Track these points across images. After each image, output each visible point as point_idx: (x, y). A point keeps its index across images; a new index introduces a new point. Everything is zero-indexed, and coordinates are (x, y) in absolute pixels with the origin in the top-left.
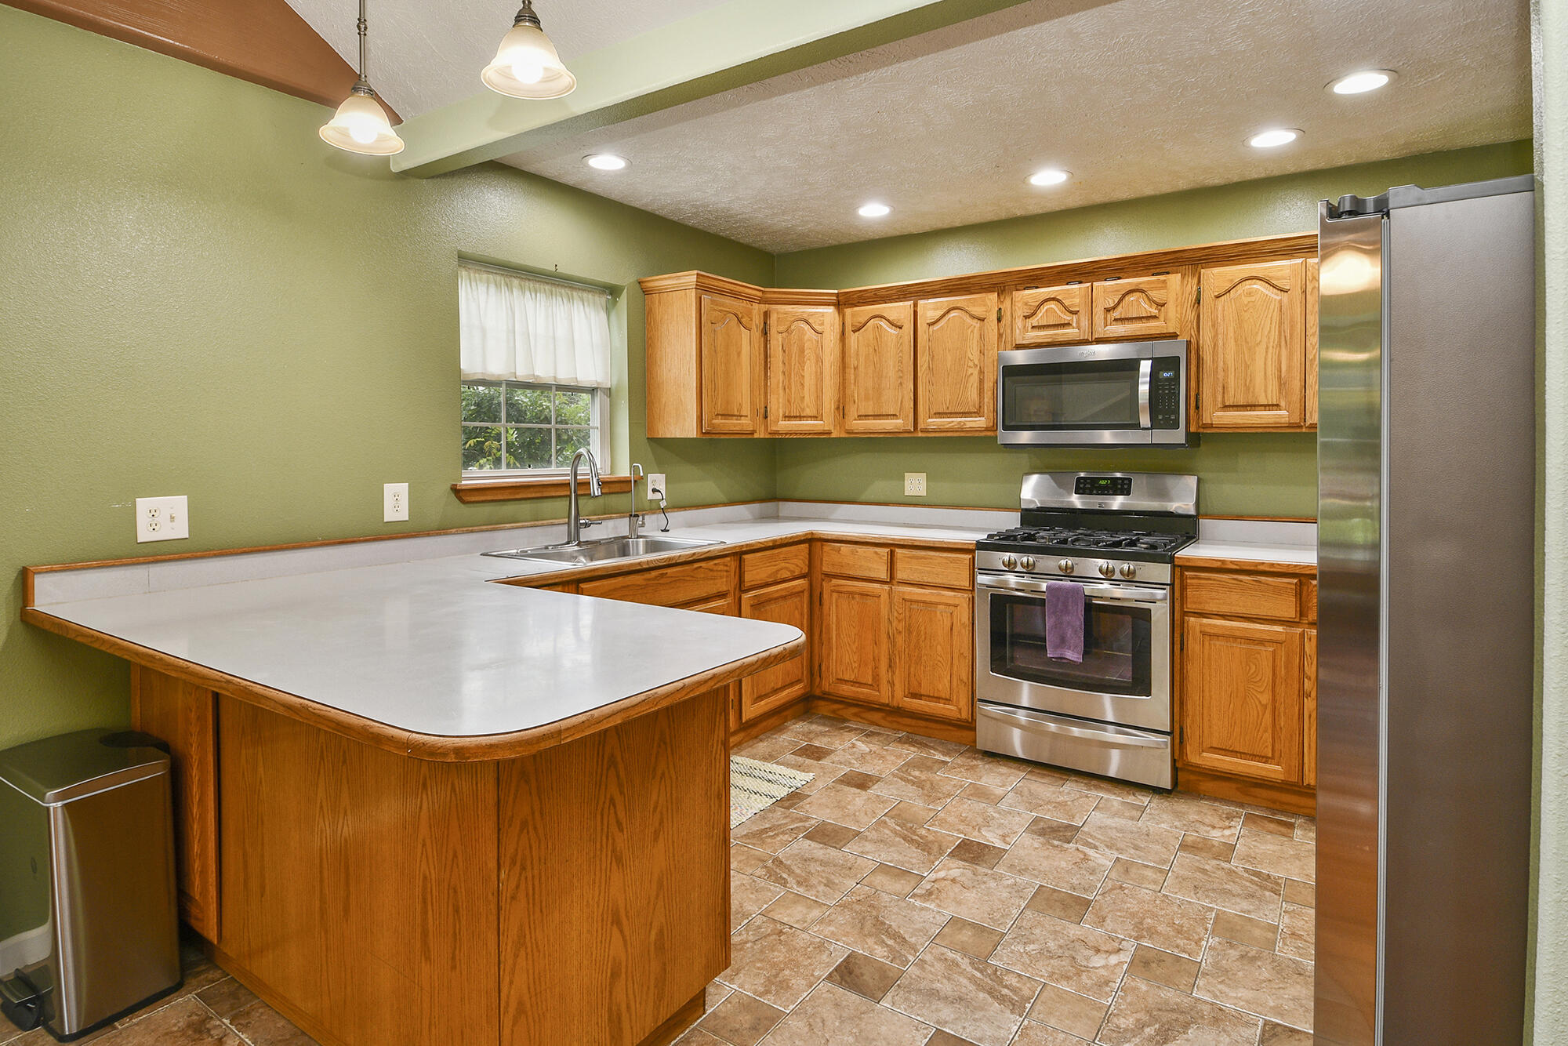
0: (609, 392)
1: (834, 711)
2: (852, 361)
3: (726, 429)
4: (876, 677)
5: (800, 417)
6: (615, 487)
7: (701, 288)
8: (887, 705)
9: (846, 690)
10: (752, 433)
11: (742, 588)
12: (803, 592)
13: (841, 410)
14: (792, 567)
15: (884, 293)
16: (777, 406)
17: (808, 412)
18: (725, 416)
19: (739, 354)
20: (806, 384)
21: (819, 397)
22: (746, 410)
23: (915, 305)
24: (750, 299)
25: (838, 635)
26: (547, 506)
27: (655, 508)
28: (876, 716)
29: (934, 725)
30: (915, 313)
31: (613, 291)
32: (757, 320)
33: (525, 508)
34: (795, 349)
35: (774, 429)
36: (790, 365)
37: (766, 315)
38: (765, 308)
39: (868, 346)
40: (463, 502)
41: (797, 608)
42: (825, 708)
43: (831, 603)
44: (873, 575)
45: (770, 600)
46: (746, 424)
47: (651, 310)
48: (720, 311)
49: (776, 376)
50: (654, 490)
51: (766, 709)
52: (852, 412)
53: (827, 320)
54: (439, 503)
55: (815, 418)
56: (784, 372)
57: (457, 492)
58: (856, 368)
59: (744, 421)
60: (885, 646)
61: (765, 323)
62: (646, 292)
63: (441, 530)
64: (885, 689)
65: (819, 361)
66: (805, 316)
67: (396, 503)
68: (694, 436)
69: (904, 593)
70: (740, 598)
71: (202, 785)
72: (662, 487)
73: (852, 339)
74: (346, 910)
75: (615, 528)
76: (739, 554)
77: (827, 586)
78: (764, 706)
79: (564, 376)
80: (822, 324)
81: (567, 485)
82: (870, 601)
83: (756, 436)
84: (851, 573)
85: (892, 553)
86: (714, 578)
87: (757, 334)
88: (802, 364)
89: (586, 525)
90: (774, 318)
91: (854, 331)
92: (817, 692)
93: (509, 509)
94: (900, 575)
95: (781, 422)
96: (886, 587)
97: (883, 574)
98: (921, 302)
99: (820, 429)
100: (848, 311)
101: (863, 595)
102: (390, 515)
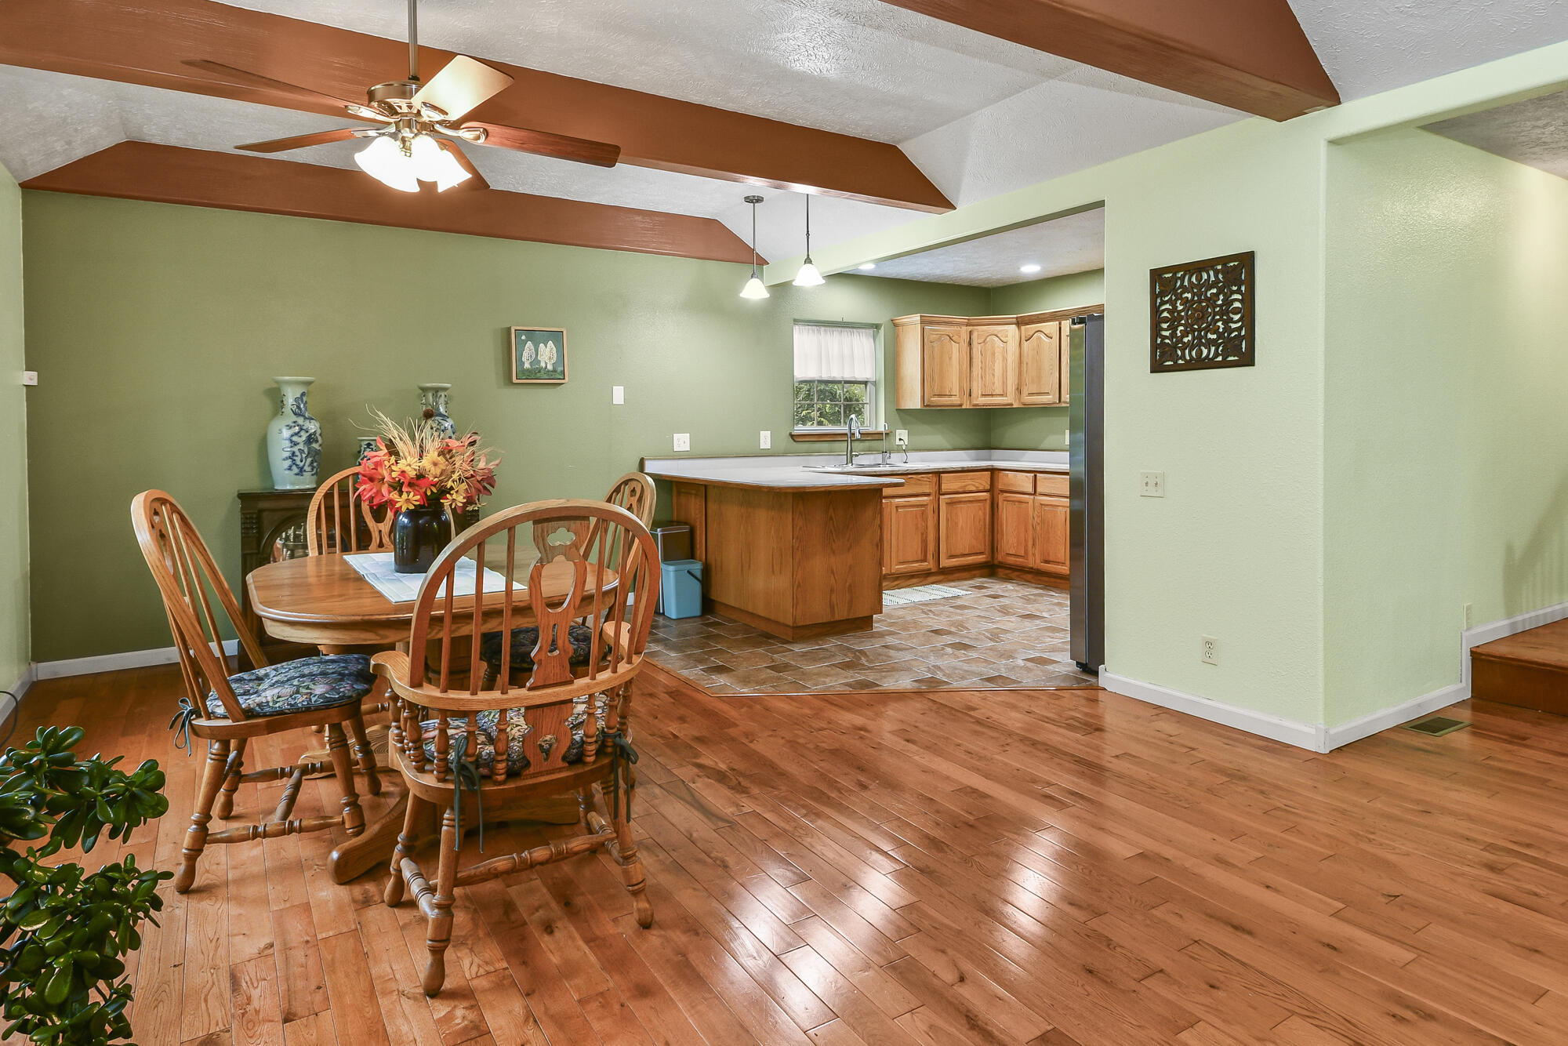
0: (875, 383)
1: (1006, 575)
2: (1025, 360)
3: (939, 404)
4: (1026, 552)
5: (992, 395)
6: (877, 436)
7: (924, 322)
8: (1032, 568)
9: (1011, 560)
10: (961, 405)
11: (940, 493)
12: (986, 500)
13: (1019, 390)
14: (977, 485)
15: (1042, 316)
16: (977, 389)
17: (998, 392)
18: (940, 395)
19: (950, 358)
20: (996, 375)
21: (1004, 383)
22: (956, 390)
23: (1060, 324)
24: (959, 324)
25: (1006, 526)
26: (837, 445)
27: (899, 449)
28: (1029, 577)
29: (1058, 581)
30: (1060, 328)
31: (877, 327)
32: (965, 336)
33: (825, 446)
34: (989, 353)
35: (975, 402)
36: (985, 363)
37: (971, 333)
38: (970, 328)
39: (1034, 349)
40: (795, 441)
41: (980, 509)
42: (1001, 572)
43: (1003, 509)
44: (1025, 490)
45: (960, 502)
46: (955, 400)
47: (898, 336)
48: (937, 334)
49: (977, 370)
50: (900, 439)
51: (957, 564)
52: (1025, 392)
53: (1010, 334)
54: (785, 442)
55: (1002, 395)
56: (982, 368)
57: (792, 436)
58: (1027, 364)
59: (953, 398)
60: (1030, 532)
61: (970, 338)
62: (895, 325)
63: (784, 454)
64: (1031, 558)
65: (1005, 359)
66: (995, 333)
67: (765, 440)
68: (919, 407)
69: (1041, 500)
70: (939, 498)
71: (701, 534)
72: (905, 438)
73: (1025, 344)
74: (749, 566)
75: (875, 459)
76: (938, 473)
77: (1001, 497)
78: (954, 562)
79: (848, 376)
80: (1007, 337)
81: (846, 434)
82: (1024, 505)
83: (963, 407)
84: (1014, 489)
85: (1035, 476)
86: (921, 485)
87: (965, 346)
88: (993, 362)
89: (856, 455)
90: (975, 336)
91: (1026, 341)
92: (996, 562)
93: (817, 446)
94: (1039, 490)
95: (980, 399)
96: (1032, 497)
97: (1030, 490)
98: (1063, 322)
99: (1006, 402)
100: (1023, 328)
101: (1020, 502)
102: (763, 446)
